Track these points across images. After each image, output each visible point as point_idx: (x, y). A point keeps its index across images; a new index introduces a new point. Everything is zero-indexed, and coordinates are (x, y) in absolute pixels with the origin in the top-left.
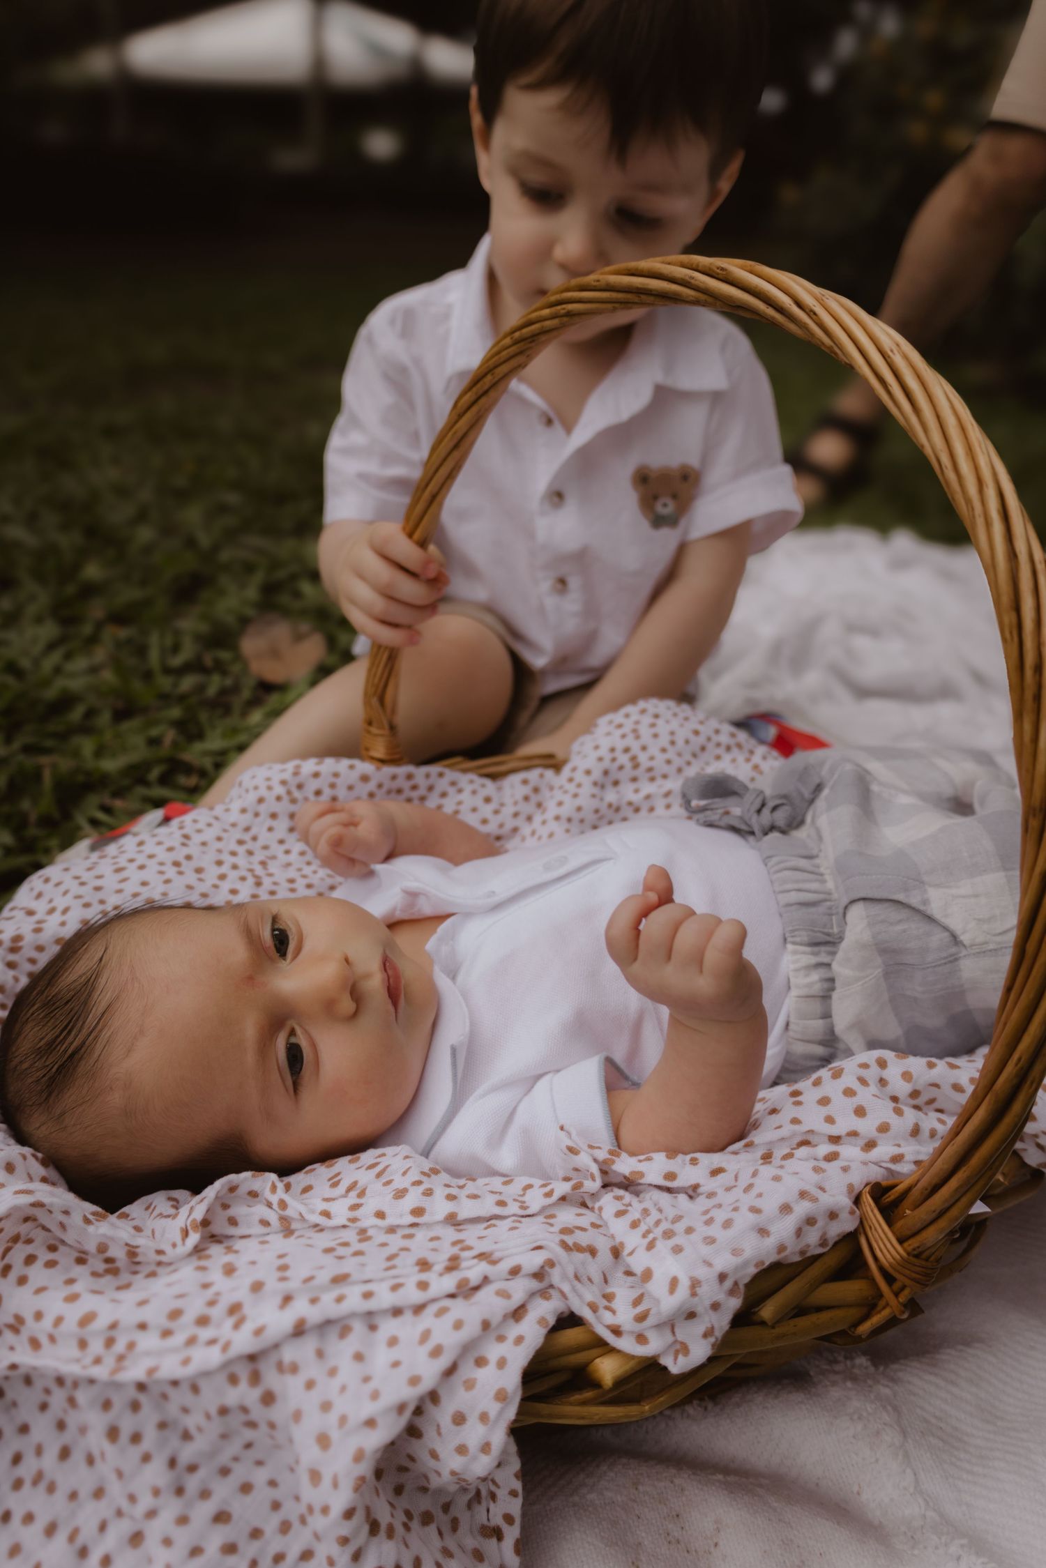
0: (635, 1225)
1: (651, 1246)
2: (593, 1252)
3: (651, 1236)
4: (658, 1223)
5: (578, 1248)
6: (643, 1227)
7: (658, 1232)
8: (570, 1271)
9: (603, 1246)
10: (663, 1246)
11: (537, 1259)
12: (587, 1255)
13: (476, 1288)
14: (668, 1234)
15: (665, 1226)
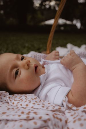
0: (72, 115)
1: (74, 122)
2: (61, 120)
3: (75, 119)
4: (77, 116)
5: (57, 118)
6: (74, 117)
7: (77, 118)
8: (54, 123)
9: (64, 119)
10: (78, 123)
11: (46, 117)
12: (59, 121)
13: (31, 120)
14: (79, 119)
15: (79, 117)
